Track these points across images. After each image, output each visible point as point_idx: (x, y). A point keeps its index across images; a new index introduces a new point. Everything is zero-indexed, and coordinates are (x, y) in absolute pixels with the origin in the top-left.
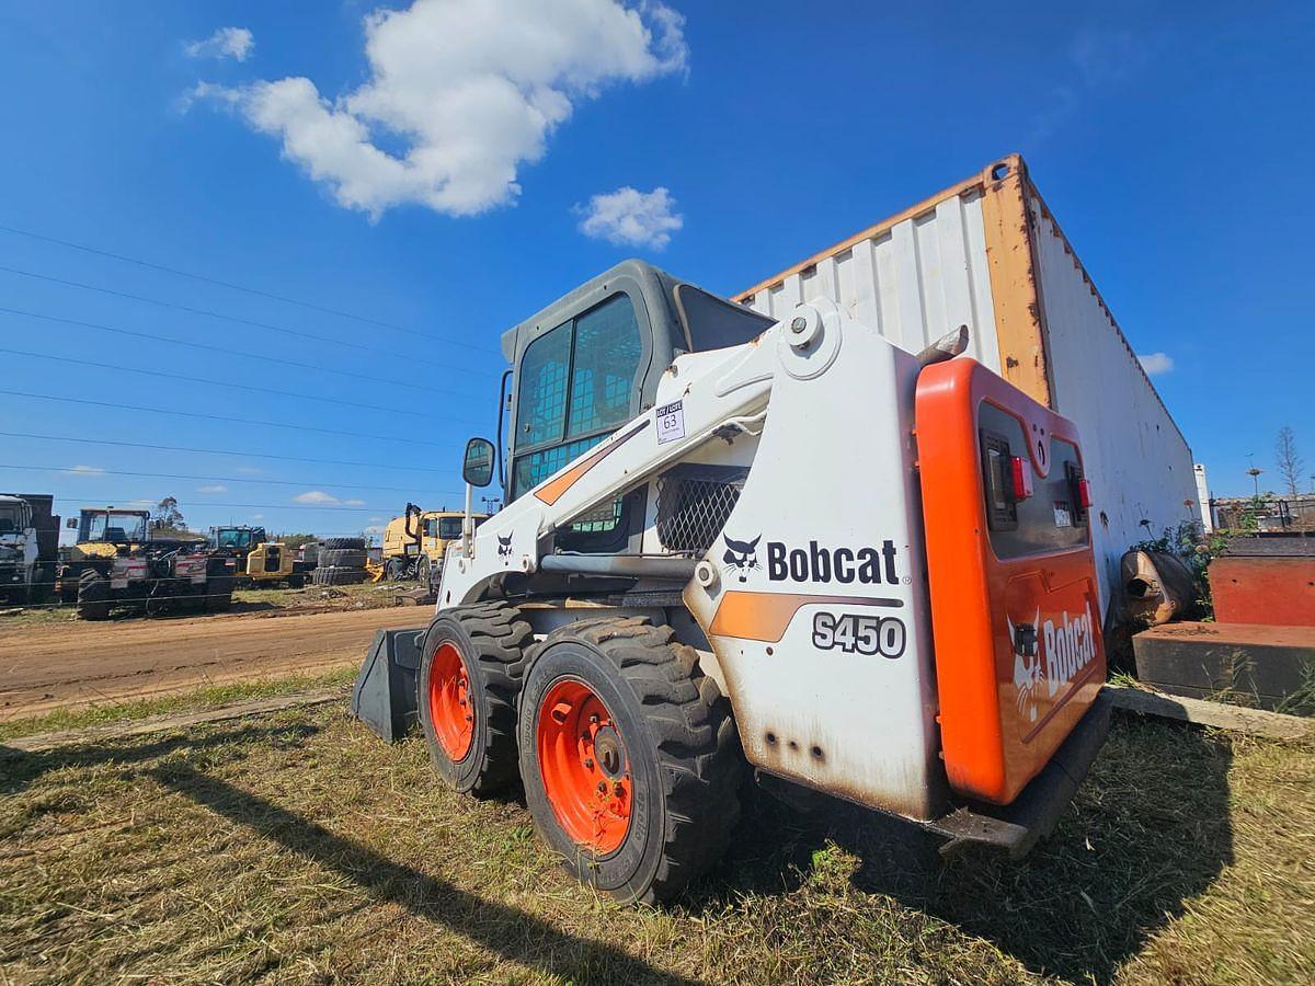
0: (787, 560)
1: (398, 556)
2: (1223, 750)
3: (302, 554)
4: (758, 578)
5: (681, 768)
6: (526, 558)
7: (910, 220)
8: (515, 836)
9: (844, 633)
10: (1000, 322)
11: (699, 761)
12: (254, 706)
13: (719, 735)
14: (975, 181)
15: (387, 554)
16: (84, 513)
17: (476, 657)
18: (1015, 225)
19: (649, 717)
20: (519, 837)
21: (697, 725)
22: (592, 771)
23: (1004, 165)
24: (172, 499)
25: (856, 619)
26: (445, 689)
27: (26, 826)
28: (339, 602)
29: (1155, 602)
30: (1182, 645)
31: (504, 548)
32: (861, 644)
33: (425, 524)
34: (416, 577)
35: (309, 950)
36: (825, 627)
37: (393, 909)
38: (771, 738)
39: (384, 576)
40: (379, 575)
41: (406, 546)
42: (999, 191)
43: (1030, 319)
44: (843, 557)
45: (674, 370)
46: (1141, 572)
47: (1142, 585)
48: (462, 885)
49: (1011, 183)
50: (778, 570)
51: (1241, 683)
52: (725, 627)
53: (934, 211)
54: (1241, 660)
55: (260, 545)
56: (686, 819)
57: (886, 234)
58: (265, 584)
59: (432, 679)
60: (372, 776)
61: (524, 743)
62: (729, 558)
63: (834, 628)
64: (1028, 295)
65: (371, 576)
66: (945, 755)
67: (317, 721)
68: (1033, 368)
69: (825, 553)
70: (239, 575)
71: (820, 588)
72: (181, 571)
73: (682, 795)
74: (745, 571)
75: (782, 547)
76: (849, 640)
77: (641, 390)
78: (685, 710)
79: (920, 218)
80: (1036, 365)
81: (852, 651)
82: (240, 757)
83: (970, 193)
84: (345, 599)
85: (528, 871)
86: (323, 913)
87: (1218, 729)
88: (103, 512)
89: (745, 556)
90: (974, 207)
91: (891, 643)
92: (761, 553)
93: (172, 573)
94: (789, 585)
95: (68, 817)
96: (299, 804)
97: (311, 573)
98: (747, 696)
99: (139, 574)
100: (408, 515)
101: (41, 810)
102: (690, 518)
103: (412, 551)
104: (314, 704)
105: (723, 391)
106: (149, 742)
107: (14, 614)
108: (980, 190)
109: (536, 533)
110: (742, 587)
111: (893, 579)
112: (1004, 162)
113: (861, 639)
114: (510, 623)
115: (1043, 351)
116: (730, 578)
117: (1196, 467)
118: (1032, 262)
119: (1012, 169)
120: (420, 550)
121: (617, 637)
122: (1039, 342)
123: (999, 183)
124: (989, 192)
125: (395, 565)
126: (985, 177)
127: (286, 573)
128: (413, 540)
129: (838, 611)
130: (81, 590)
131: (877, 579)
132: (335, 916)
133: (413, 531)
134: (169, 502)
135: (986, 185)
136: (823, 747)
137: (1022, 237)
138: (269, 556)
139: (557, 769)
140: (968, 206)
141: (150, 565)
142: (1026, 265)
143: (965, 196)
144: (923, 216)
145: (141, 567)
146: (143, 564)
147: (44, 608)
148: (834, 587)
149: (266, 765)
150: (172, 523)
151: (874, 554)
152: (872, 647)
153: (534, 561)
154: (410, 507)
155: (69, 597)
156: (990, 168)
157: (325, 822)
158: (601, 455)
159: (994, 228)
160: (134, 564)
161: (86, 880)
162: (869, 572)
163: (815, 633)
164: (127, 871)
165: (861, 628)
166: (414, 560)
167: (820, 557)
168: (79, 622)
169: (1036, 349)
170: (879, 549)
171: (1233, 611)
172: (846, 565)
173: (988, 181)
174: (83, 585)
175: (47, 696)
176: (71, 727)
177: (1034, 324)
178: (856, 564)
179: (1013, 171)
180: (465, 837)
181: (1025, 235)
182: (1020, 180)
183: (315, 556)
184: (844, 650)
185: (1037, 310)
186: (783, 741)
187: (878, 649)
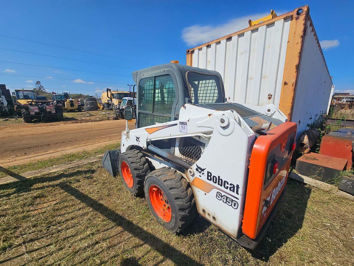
0: (212, 177)
1: (106, 103)
2: (309, 190)
3: (80, 102)
4: (204, 178)
5: (183, 213)
6: (144, 146)
7: (265, 26)
8: (145, 209)
9: (224, 199)
10: (286, 69)
11: (187, 211)
12: (78, 163)
13: (192, 203)
14: (290, 14)
15: (103, 102)
16: (16, 91)
17: (133, 169)
18: (299, 35)
19: (176, 203)
20: (146, 209)
21: (187, 203)
22: (162, 201)
23: (302, 9)
24: (39, 82)
25: (227, 197)
26: (125, 170)
27: (34, 202)
28: (92, 118)
29: (306, 148)
30: (308, 164)
31: (138, 140)
32: (227, 203)
33: (112, 95)
34: (112, 109)
35: (104, 240)
36: (219, 195)
37: (120, 229)
38: (204, 211)
39: (103, 109)
40: (102, 108)
41: (108, 100)
42: (298, 20)
43: (295, 70)
44: (226, 183)
45: (185, 107)
46: (304, 141)
47: (304, 144)
48: (134, 222)
49: (302, 17)
50: (209, 178)
51: (319, 175)
52: (195, 184)
53: (274, 23)
54: (321, 170)
55: (68, 100)
56: (183, 223)
57: (256, 29)
58: (71, 111)
59: (122, 167)
60: (110, 188)
61: (146, 193)
62: (197, 170)
63: (222, 196)
64: (296, 62)
65: (100, 108)
66: (242, 227)
67: (94, 168)
68: (291, 87)
69: (222, 180)
70: (64, 108)
71: (219, 187)
72: (48, 110)
73: (183, 218)
74: (201, 174)
75: (211, 174)
76: (225, 201)
77: (175, 109)
78: (184, 200)
79: (269, 25)
80: (293, 85)
81: (225, 203)
82: (78, 181)
83: (288, 18)
84: (94, 117)
85: (148, 220)
86: (105, 229)
87: (310, 185)
88: (21, 91)
89: (201, 171)
90: (288, 24)
91: (235, 206)
92: (205, 172)
93: (46, 110)
94: (211, 182)
95: (43, 199)
96: (94, 197)
97: (83, 107)
98: (199, 200)
99: (37, 111)
100: (107, 92)
101: (36, 198)
102: (187, 149)
103: (110, 102)
104: (93, 162)
105: (199, 126)
106: (55, 175)
107: (7, 120)
108: (291, 18)
109: (146, 140)
110: (200, 177)
111: (237, 193)
112: (302, 8)
113: (228, 202)
114: (140, 158)
115: (296, 81)
116: (197, 174)
117: (332, 86)
118: (301, 50)
119: (304, 11)
120: (112, 102)
121: (168, 180)
122: (296, 78)
123: (298, 17)
124: (294, 20)
125: (106, 105)
126: (294, 14)
127: (76, 108)
128: (110, 99)
129: (223, 194)
130: (23, 115)
131: (233, 191)
132: (108, 229)
133: (109, 97)
134: (38, 83)
135: (294, 16)
136: (216, 217)
137: (300, 40)
138: (71, 103)
139: (154, 199)
140: (286, 23)
141: (39, 108)
142: (299, 51)
143: (286, 19)
144: (270, 24)
145: (37, 109)
146: (37, 108)
147: (14, 118)
148: (222, 188)
149: (84, 184)
150: (41, 89)
151: (234, 186)
152: (230, 204)
153: (146, 147)
154: (108, 89)
155: (20, 115)
156: (297, 10)
157: (101, 202)
158: (163, 127)
159: (292, 34)
160: (35, 108)
161: (52, 219)
162: (232, 189)
163: (217, 196)
164: (60, 215)
165: (228, 199)
166: (111, 105)
167: (220, 180)
168: (25, 123)
169: (294, 80)
170: (235, 186)
171: (325, 148)
172: (226, 185)
173: (295, 16)
174: (23, 113)
175: (25, 153)
176: (35, 170)
177: (296, 72)
178: (229, 186)
179: (304, 13)
180: (134, 207)
181: (302, 39)
182: (306, 17)
183: (83, 102)
184: (223, 202)
185: (298, 67)
186: (207, 213)
187: (231, 205)
